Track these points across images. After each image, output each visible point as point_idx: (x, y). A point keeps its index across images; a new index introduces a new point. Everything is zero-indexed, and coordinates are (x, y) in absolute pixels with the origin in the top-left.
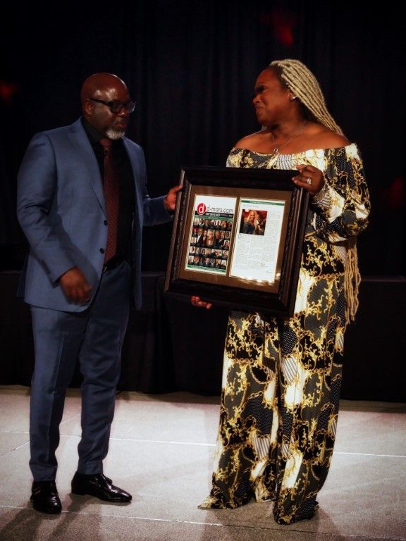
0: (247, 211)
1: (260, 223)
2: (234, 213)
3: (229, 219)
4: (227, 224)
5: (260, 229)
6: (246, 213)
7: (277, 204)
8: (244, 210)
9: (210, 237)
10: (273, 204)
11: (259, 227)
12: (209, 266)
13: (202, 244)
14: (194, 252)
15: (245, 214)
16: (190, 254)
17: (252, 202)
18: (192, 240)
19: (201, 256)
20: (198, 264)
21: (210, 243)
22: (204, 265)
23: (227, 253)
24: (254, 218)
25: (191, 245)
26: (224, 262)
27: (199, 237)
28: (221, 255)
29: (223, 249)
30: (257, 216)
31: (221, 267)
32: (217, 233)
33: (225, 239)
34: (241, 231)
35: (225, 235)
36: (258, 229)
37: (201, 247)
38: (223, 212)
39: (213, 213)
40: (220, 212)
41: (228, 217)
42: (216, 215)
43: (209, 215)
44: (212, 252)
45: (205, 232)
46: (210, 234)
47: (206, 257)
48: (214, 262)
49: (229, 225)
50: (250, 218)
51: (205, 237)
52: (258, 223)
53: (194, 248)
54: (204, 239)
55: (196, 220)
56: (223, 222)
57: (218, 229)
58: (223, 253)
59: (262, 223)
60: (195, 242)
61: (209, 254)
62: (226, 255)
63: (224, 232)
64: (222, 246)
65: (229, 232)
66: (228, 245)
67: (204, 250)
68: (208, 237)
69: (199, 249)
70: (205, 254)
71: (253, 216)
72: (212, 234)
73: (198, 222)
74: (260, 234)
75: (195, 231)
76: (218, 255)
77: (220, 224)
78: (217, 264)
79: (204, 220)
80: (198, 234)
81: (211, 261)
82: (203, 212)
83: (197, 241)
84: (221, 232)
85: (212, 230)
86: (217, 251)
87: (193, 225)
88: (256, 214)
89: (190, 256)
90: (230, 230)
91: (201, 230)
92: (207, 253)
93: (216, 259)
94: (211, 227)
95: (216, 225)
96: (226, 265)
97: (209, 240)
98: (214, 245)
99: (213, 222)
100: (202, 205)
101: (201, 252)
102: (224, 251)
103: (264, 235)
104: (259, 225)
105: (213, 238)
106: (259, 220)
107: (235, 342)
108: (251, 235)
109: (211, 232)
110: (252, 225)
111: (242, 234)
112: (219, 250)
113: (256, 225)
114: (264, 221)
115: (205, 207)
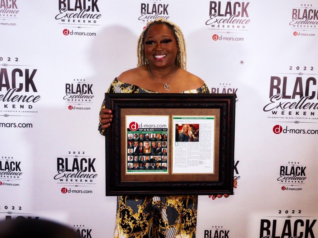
0: (180, 125)
1: (193, 133)
2: (167, 127)
4: (163, 137)
5: (194, 137)
7: (208, 118)
8: (177, 125)
9: (147, 147)
10: (203, 118)
11: (193, 136)
12: (150, 168)
13: (139, 152)
14: (132, 160)
15: (179, 128)
16: (128, 162)
17: (184, 118)
18: (128, 151)
19: (139, 162)
20: (138, 169)
22: (145, 169)
24: (187, 130)
25: (128, 155)
26: (164, 164)
27: (135, 148)
28: (160, 159)
29: (161, 155)
30: (190, 128)
31: (162, 168)
32: (154, 144)
33: (162, 147)
34: (177, 140)
35: (161, 144)
36: (192, 138)
37: (138, 155)
38: (157, 128)
39: (146, 129)
40: (153, 127)
41: (162, 131)
42: (149, 130)
43: (143, 131)
44: (151, 158)
45: (141, 143)
46: (146, 145)
47: (146, 163)
48: (155, 165)
49: (164, 137)
50: (184, 130)
51: (142, 148)
52: (192, 133)
53: (132, 156)
54: (141, 149)
55: (130, 135)
56: (158, 135)
57: (153, 141)
58: (162, 157)
59: (196, 133)
60: (132, 153)
61: (148, 160)
62: (165, 159)
63: (161, 142)
64: (160, 153)
65: (166, 142)
66: (166, 152)
67: (142, 158)
68: (145, 147)
69: (137, 157)
70: (143, 160)
71: (187, 128)
72: (149, 145)
73: (132, 136)
74: (195, 141)
75: (130, 143)
76: (158, 160)
77: (155, 137)
78: (158, 167)
79: (138, 135)
80: (134, 146)
81: (151, 165)
82: (135, 128)
83: (134, 152)
84: (158, 143)
85: (148, 142)
86: (156, 156)
87: (128, 139)
88: (189, 127)
89: (129, 164)
90: (167, 140)
91: (136, 143)
92: (146, 159)
93: (156, 163)
94: (147, 139)
95: (151, 138)
96: (166, 167)
97: (146, 149)
98: (152, 152)
99: (148, 136)
100: (133, 123)
101: (140, 160)
102: (163, 156)
103: (198, 141)
104: (192, 134)
105: (150, 148)
106: (192, 131)
107: (131, 222)
108: (187, 142)
109: (147, 143)
110: (187, 134)
111: (178, 142)
112: (158, 156)
113: (190, 135)
114: (197, 131)
115: (137, 125)
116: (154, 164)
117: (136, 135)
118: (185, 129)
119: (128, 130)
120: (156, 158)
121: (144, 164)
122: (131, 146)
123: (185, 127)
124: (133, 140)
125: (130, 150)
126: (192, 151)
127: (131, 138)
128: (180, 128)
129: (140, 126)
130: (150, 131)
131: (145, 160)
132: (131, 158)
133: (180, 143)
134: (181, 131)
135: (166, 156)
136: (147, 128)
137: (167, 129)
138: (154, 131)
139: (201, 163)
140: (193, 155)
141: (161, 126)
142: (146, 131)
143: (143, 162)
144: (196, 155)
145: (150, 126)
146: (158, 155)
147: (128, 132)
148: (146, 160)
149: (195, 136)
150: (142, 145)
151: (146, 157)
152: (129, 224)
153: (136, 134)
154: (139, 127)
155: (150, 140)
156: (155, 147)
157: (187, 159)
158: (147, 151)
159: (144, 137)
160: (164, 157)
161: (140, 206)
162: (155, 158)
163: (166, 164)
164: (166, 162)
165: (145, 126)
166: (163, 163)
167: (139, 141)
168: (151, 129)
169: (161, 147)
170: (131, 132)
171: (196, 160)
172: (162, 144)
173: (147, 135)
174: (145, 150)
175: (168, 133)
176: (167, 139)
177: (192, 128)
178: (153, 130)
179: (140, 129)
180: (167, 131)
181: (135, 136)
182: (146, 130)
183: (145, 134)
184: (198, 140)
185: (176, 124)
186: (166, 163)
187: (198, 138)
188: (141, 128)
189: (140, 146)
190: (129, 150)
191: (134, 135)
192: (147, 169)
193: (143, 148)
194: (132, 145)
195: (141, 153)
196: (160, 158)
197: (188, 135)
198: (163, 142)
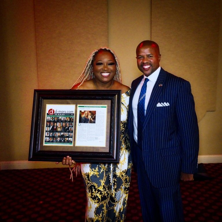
1: (92, 117)
3: (71, 116)
4: (70, 119)
5: (92, 120)
6: (82, 112)
7: (102, 107)
8: (81, 111)
9: (59, 126)
10: (99, 107)
11: (92, 119)
12: (60, 142)
13: (54, 130)
14: (48, 135)
17: (86, 107)
18: (46, 129)
19: (53, 137)
20: (52, 142)
21: (59, 129)
24: (88, 115)
25: (46, 131)
26: (70, 139)
27: (51, 127)
28: (68, 135)
29: (69, 132)
30: (90, 114)
31: (69, 142)
32: (64, 124)
33: (70, 127)
34: (80, 122)
35: (69, 124)
36: (91, 120)
38: (67, 113)
39: (60, 114)
40: (64, 113)
41: (70, 115)
42: (62, 114)
44: (61, 134)
45: (56, 124)
47: (58, 137)
48: (64, 140)
49: (72, 119)
50: (85, 115)
53: (49, 133)
54: (55, 128)
56: (67, 118)
57: (64, 122)
59: (93, 117)
61: (59, 136)
64: (68, 130)
65: (72, 123)
66: (72, 130)
67: (56, 134)
70: (56, 136)
72: (61, 125)
74: (93, 123)
75: (48, 124)
76: (66, 136)
77: (65, 119)
78: (66, 141)
79: (54, 118)
80: (51, 125)
81: (61, 139)
82: (52, 113)
83: (50, 129)
86: (65, 133)
87: (47, 121)
88: (89, 112)
89: (46, 138)
90: (73, 122)
91: (52, 123)
94: (59, 121)
96: (72, 141)
98: (63, 130)
100: (51, 110)
101: (54, 135)
102: (70, 133)
105: (61, 127)
107: (98, 193)
109: (59, 124)
110: (87, 118)
113: (89, 118)
114: (94, 116)
115: (54, 111)
116: (64, 138)
119: (48, 114)
120: (65, 134)
121: (56, 138)
122: (48, 125)
123: (86, 113)
125: (48, 128)
126: (91, 130)
127: (49, 120)
129: (56, 112)
134: (83, 116)
136: (60, 113)
137: (74, 114)
138: (65, 115)
140: (91, 133)
141: (70, 112)
144: (93, 133)
145: (62, 112)
147: (47, 116)
149: (93, 119)
151: (58, 134)
152: (97, 196)
153: (52, 117)
154: (55, 113)
156: (65, 127)
159: (57, 119)
161: (101, 180)
163: (71, 138)
164: (72, 137)
167: (54, 122)
173: (60, 118)
175: (74, 117)
181: (52, 119)
184: (94, 122)
189: (54, 126)
191: (51, 117)
192: (59, 142)
196: (67, 134)
198: (70, 123)
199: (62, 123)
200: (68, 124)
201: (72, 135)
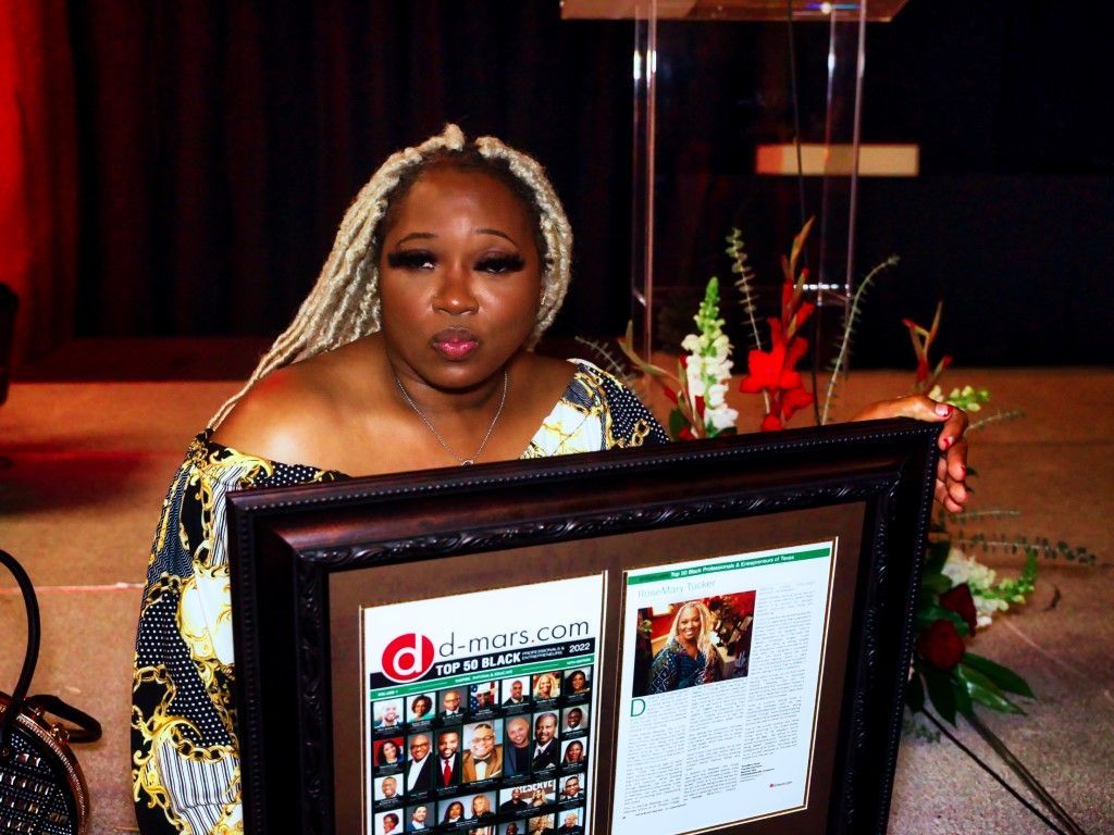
0: (661, 609)
1: (724, 637)
2: (596, 631)
3: (573, 663)
4: (567, 685)
5: (727, 659)
7: (799, 557)
8: (645, 613)
10: (779, 560)
11: (723, 651)
13: (440, 783)
15: (653, 623)
18: (379, 788)
19: (440, 832)
23: (587, 782)
24: (696, 630)
25: (378, 807)
27: (416, 770)
28: (552, 797)
29: (557, 774)
30: (710, 617)
32: (518, 728)
33: (563, 737)
34: (641, 689)
35: (559, 723)
36: (718, 661)
37: (433, 799)
38: (538, 643)
39: (479, 658)
40: (516, 645)
41: (566, 654)
42: (495, 661)
43: (460, 671)
44: (502, 802)
45: (450, 738)
46: (478, 740)
47: (476, 827)
49: (577, 683)
50: (678, 632)
51: (452, 761)
52: (714, 639)
53: (399, 813)
54: (447, 767)
55: (386, 708)
56: (544, 679)
57: (516, 714)
58: (562, 786)
59: (735, 637)
60: (401, 793)
61: (486, 813)
62: (579, 789)
63: (557, 712)
64: (551, 765)
65: (584, 708)
66: (580, 754)
67: (455, 807)
68: (468, 751)
69: (427, 811)
70: (462, 819)
71: (693, 620)
72: (492, 737)
73: (400, 711)
74: (730, 677)
75: (389, 749)
76: (538, 803)
77: (525, 692)
78: (538, 833)
79: (432, 696)
80: (410, 757)
82: (417, 666)
83: (411, 786)
84: (540, 719)
85: (488, 723)
86: (532, 787)
87: (373, 731)
88: (706, 610)
90: (587, 699)
91: (420, 740)
92: (475, 812)
93: (527, 818)
94: (480, 713)
95: (504, 701)
96: (581, 825)
97: (477, 761)
98: (509, 771)
99: (489, 693)
101: (441, 819)
102: (563, 780)
103: (746, 674)
104: (720, 645)
105: (500, 751)
106: (718, 631)
108: (691, 690)
109: (482, 732)
110: (690, 651)
111: (645, 698)
112: (540, 785)
113: (706, 651)
114: (743, 626)
115: (428, 647)
116: (521, 825)
117: (421, 703)
118: (682, 626)
119: (378, 681)
120: (530, 794)
122: (392, 760)
123: (683, 618)
124: (404, 732)
125: (389, 782)
126: (712, 727)
127: (391, 721)
128: (661, 623)
129: (446, 650)
130: (501, 666)
131: (468, 815)
132: (395, 820)
133: (657, 701)
134: (665, 642)
135: (582, 776)
136: (483, 651)
137: (592, 641)
138: (522, 662)
139: (749, 771)
140: (712, 746)
141: (560, 632)
142: (480, 668)
143: (459, 829)
144: (729, 743)
145: (500, 641)
146: (543, 781)
147: (374, 695)
148: (473, 818)
149: (729, 654)
150: (455, 745)
151: (477, 801)
153: (422, 697)
154: (437, 658)
155: (501, 712)
156: (525, 744)
157: (684, 765)
158: (481, 772)
159: (464, 705)
160: (572, 782)
162: (524, 796)
163: (577, 811)
164: (582, 803)
165: (475, 644)
166: (566, 809)
167: (439, 727)
168: (504, 654)
169: (556, 735)
170: (391, 691)
171: (728, 762)
172: (565, 721)
173: (483, 689)
174: (469, 766)
175: (596, 663)
176: (591, 692)
177: (720, 617)
178: (516, 657)
179: (444, 663)
180: (592, 649)
181: (414, 709)
182: (480, 664)
183: (471, 688)
184: (742, 671)
185: (640, 610)
186: (581, 809)
187: (747, 662)
188: (451, 658)
189: (442, 755)
190: (384, 785)
191: (410, 701)
193: (458, 763)
194: (397, 755)
195: (451, 784)
196: (548, 790)
197: (699, 653)
198: (567, 710)
199: (499, 723)
200: (548, 721)
201: (582, 785)
